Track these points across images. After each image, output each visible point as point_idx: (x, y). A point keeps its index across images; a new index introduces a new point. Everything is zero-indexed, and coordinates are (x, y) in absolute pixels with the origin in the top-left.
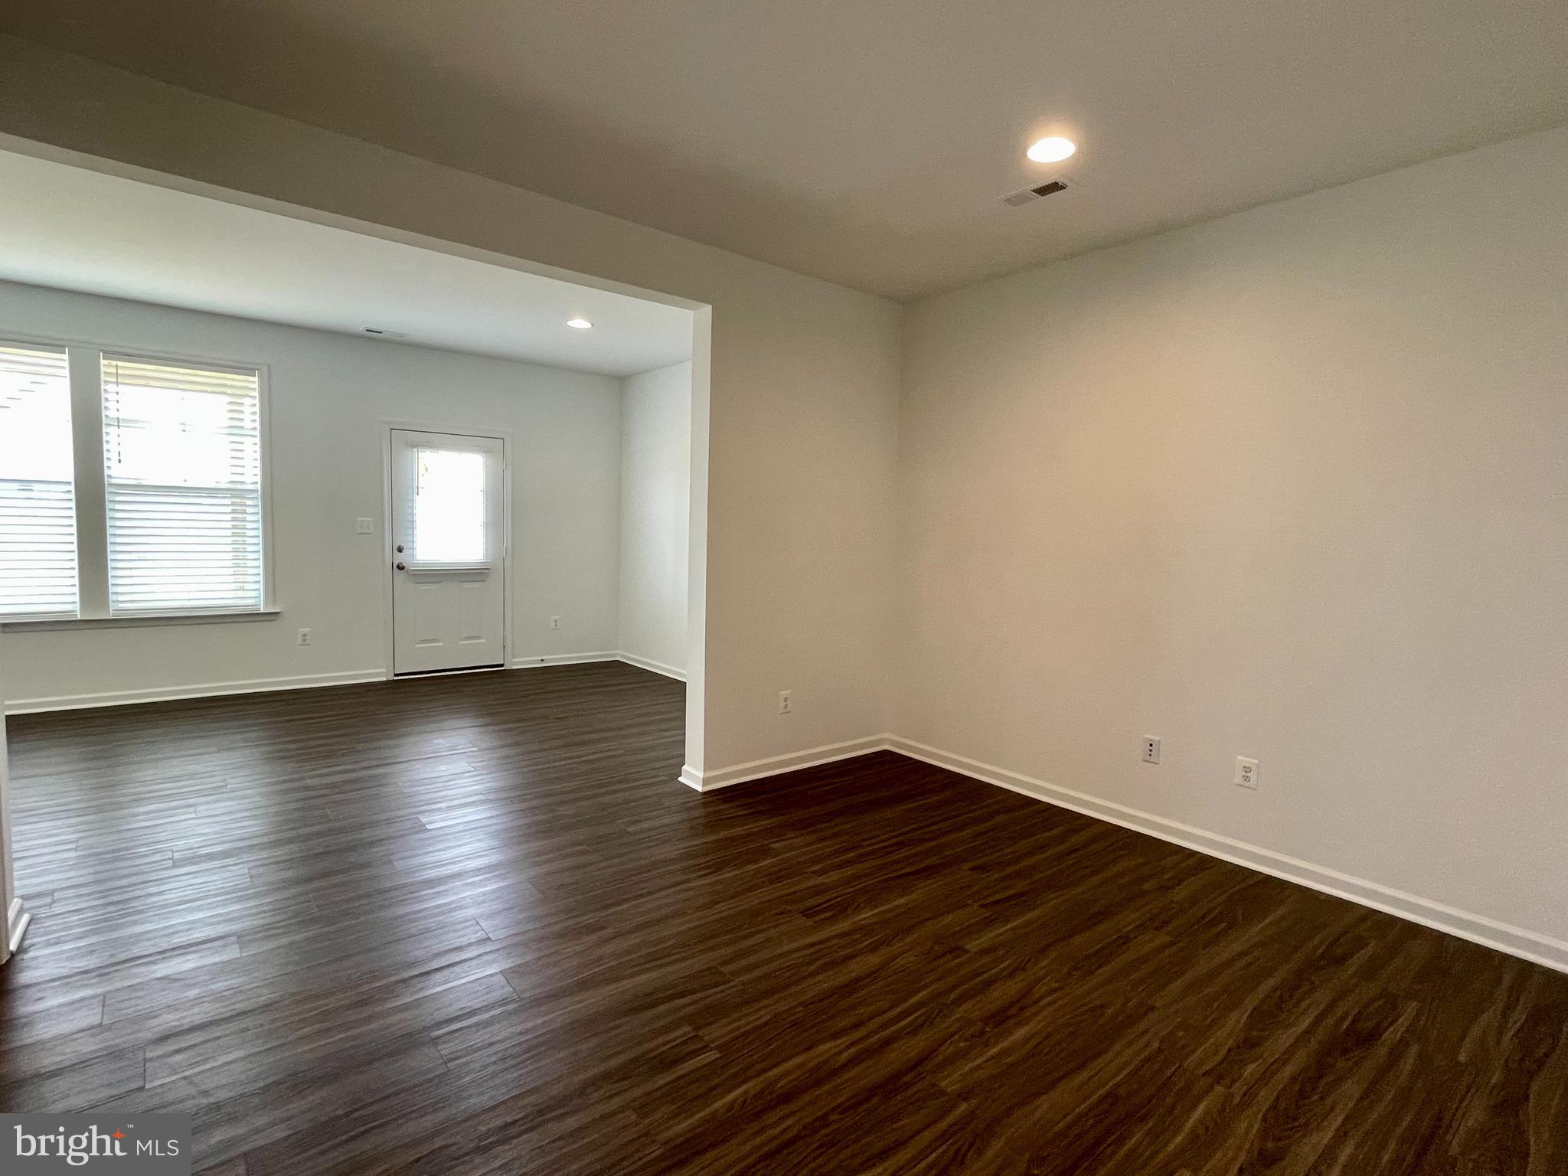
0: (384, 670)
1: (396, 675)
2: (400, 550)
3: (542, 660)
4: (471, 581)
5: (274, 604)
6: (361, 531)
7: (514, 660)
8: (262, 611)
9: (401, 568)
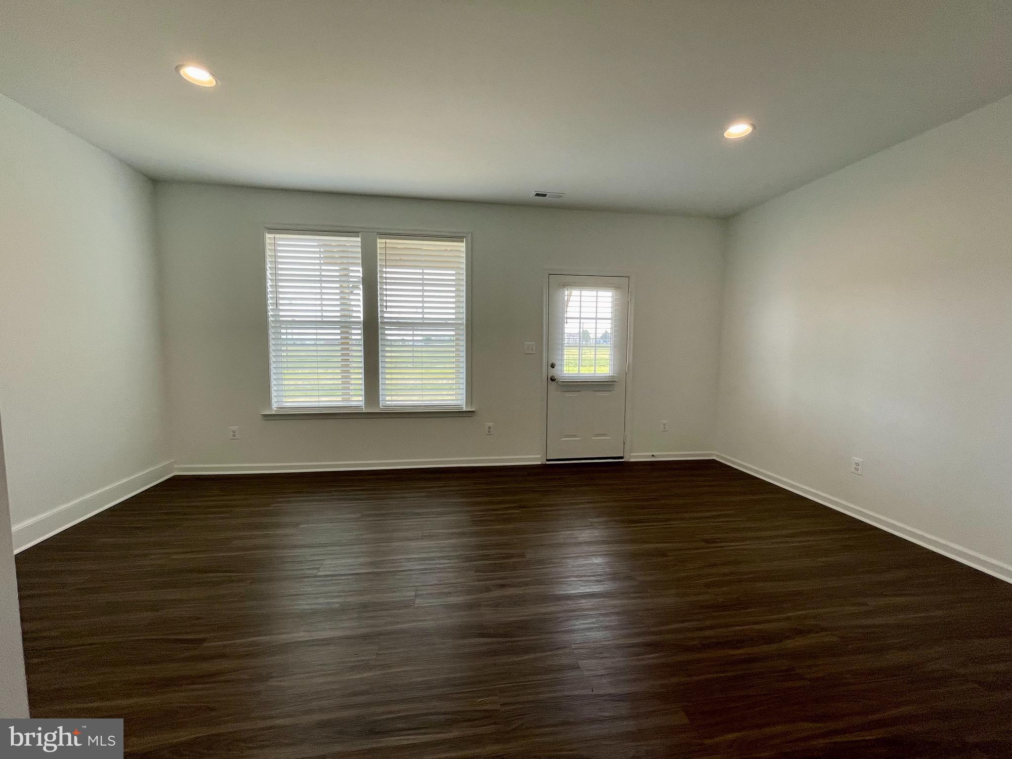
0: (539, 456)
1: (548, 460)
2: (553, 366)
3: (653, 456)
4: (604, 391)
5: (472, 406)
6: (527, 352)
7: (631, 454)
8: (464, 409)
9: (553, 379)
